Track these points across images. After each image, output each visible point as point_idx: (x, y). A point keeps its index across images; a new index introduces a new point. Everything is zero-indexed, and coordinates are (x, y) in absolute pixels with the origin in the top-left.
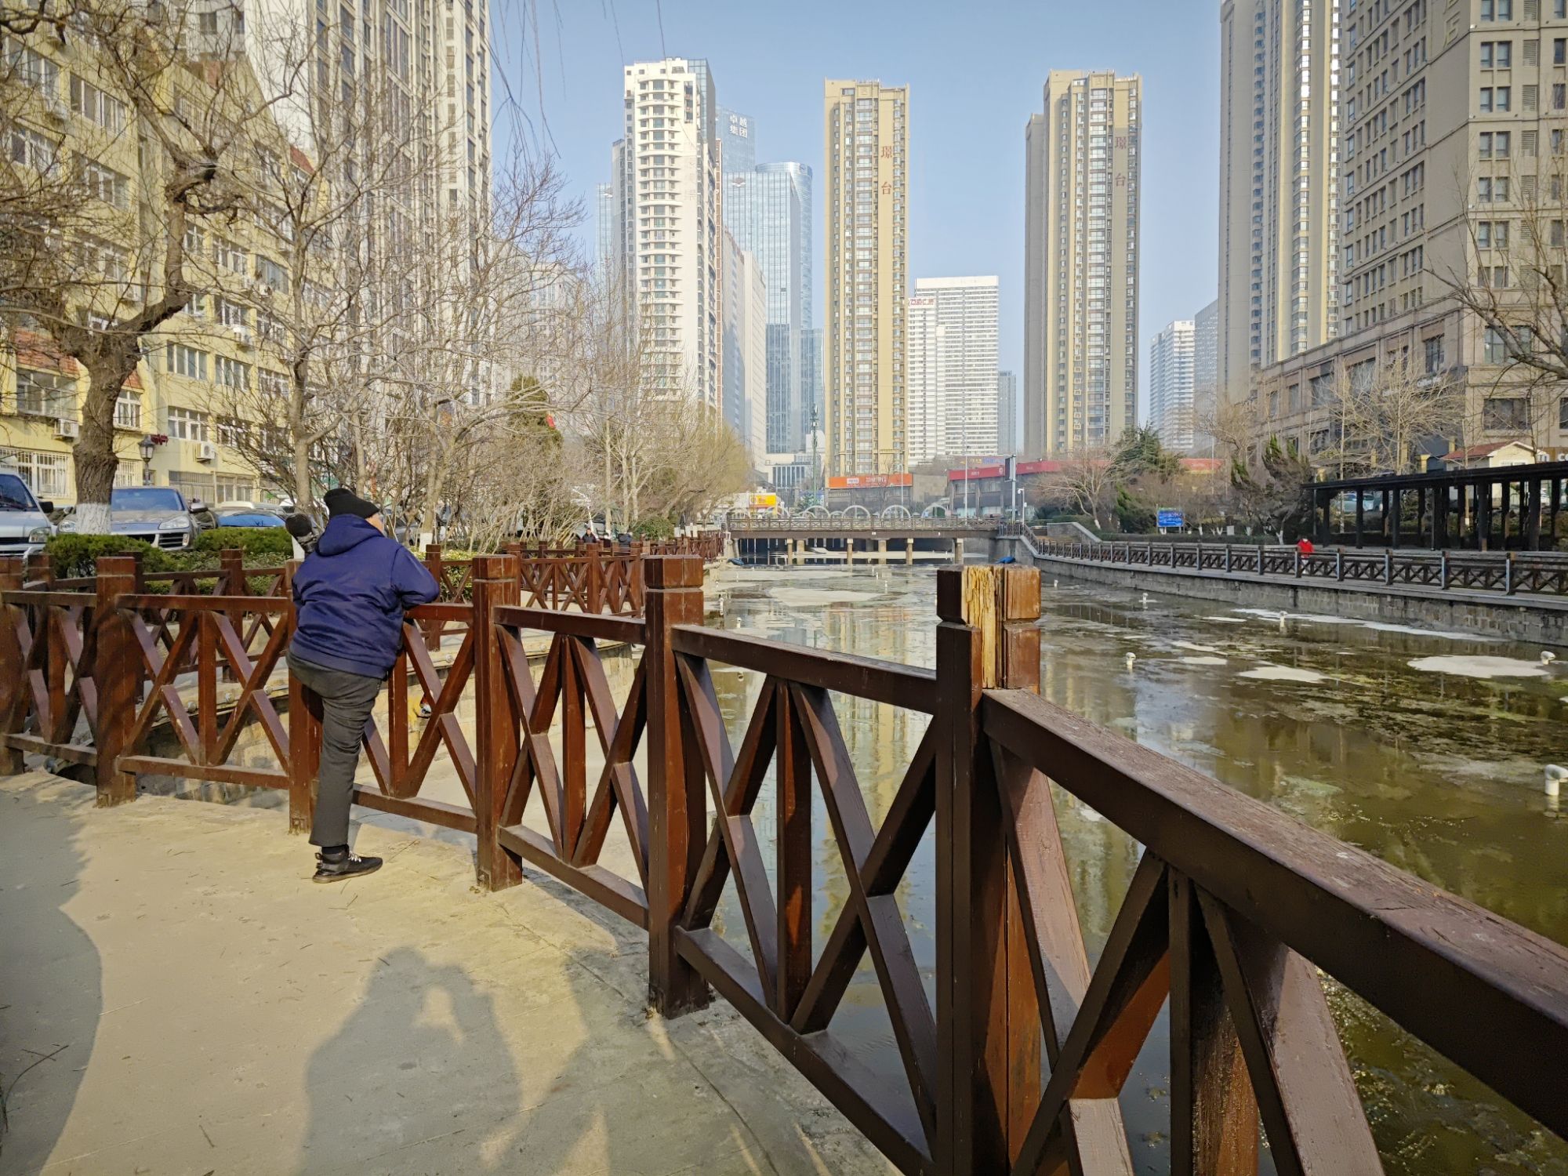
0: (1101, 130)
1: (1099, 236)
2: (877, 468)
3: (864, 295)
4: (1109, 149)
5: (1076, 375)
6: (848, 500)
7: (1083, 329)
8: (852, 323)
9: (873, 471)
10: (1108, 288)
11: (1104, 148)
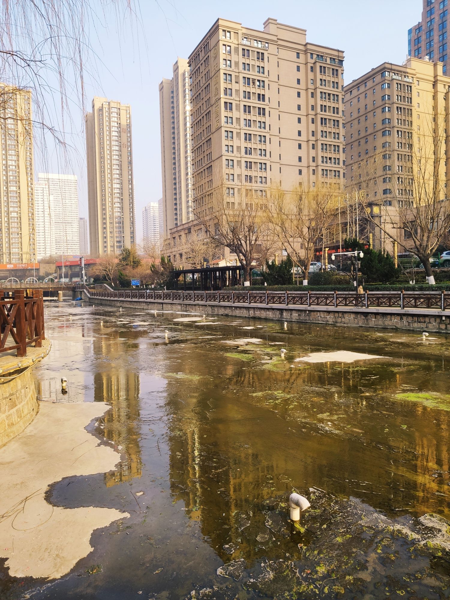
0: (116, 125)
1: (117, 167)
2: (22, 260)
3: (13, 181)
4: (119, 132)
5: (111, 223)
6: (8, 275)
7: (112, 204)
8: (7, 193)
9: (20, 262)
10: (121, 189)
11: (117, 132)
